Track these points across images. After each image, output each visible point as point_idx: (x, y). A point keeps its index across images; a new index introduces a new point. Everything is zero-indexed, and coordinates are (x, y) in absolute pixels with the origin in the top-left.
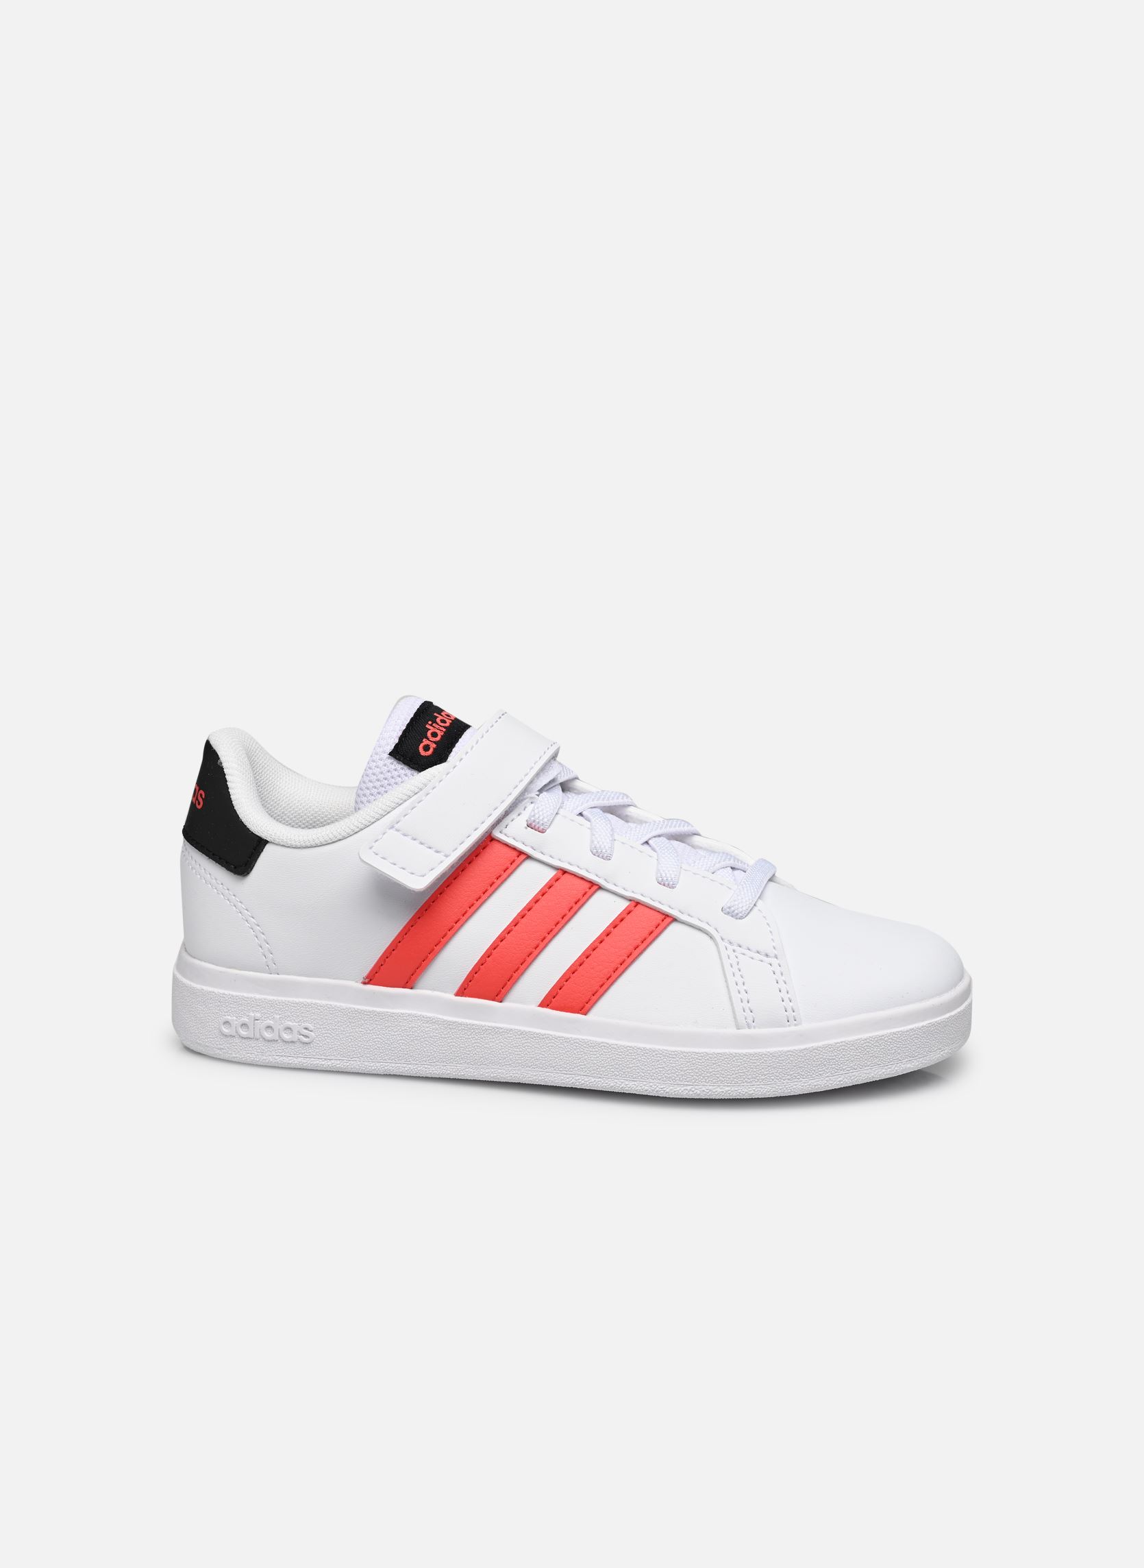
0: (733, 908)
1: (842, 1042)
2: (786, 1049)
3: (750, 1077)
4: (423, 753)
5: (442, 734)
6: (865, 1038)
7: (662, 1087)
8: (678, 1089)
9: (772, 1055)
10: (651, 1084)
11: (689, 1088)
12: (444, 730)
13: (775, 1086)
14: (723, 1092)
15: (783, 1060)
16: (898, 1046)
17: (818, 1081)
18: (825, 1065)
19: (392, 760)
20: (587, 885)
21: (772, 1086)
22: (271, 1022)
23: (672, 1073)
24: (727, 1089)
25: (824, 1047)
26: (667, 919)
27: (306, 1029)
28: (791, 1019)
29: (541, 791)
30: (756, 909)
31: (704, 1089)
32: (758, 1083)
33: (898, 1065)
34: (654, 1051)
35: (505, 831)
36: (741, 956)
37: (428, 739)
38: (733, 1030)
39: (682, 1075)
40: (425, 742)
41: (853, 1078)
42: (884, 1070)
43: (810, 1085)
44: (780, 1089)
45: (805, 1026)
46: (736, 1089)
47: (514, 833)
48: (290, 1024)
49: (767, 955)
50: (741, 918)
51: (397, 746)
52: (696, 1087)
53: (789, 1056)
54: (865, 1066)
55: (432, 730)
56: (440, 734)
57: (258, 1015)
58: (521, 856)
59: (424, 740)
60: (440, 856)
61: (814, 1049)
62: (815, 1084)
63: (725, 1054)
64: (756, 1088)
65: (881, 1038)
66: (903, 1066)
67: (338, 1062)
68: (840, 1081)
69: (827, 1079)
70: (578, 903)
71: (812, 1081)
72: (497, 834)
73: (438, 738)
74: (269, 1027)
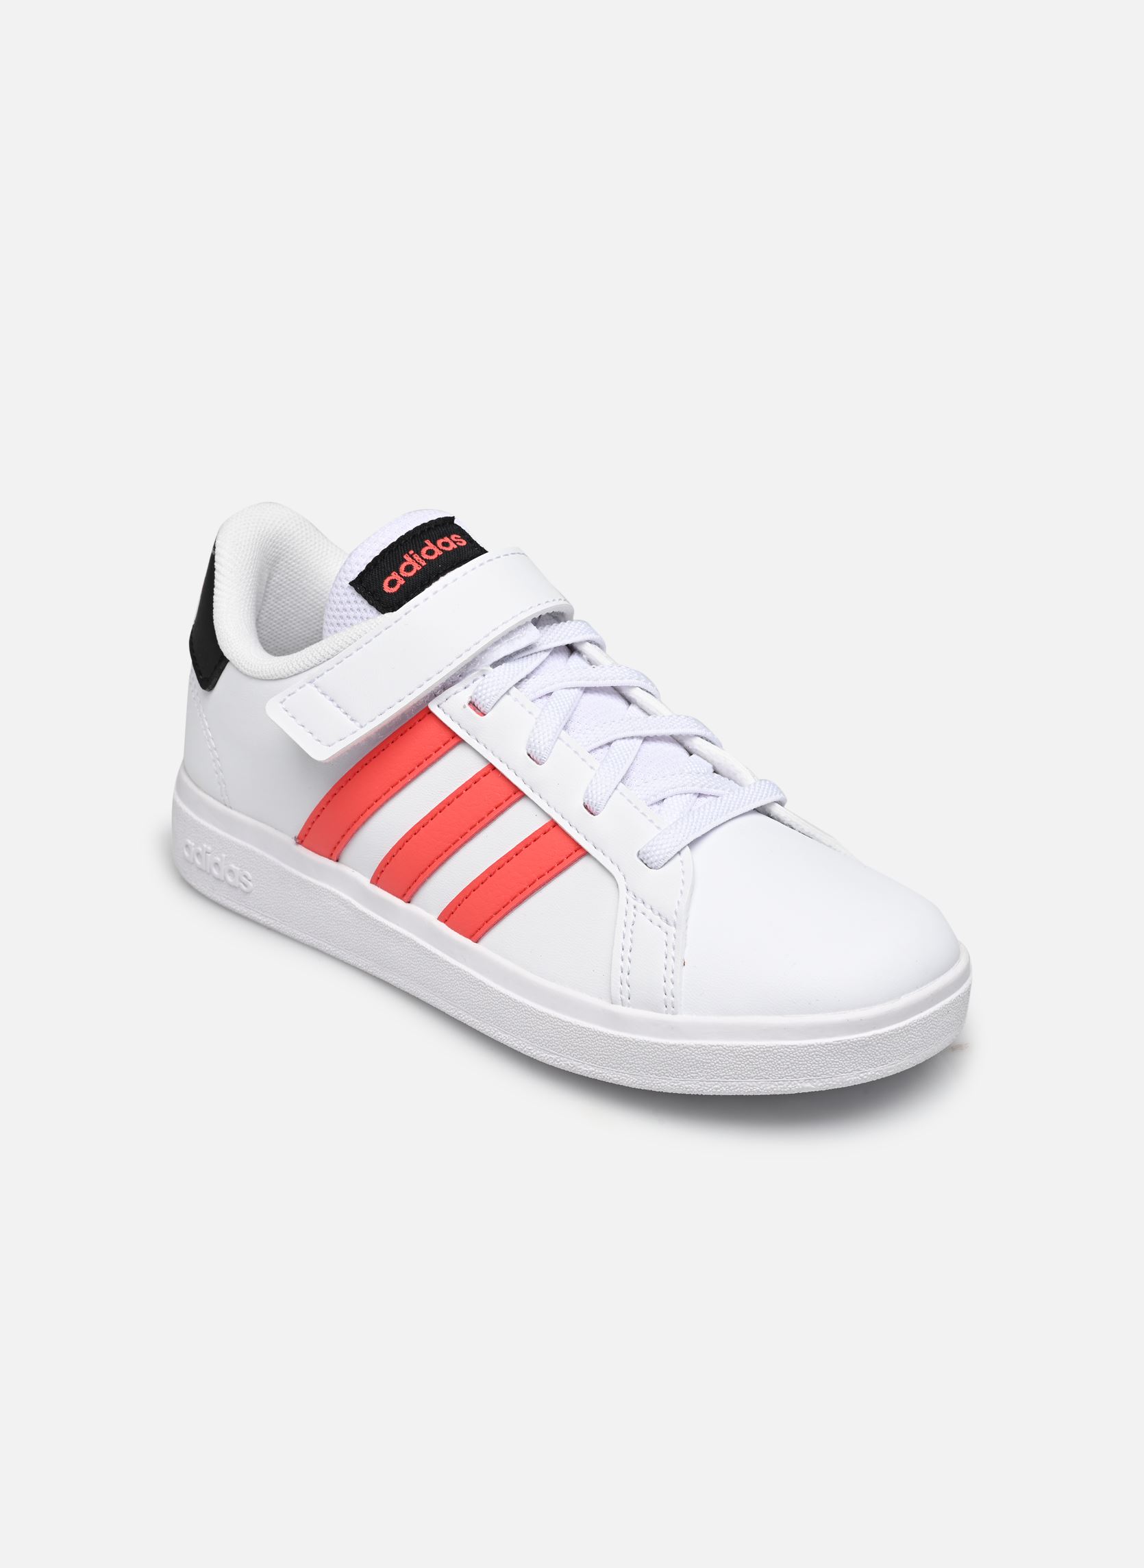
0: (648, 855)
1: (718, 1046)
2: (653, 1040)
3: (614, 1062)
4: (387, 589)
5: (419, 569)
6: (748, 1046)
7: (530, 1048)
8: (544, 1055)
9: (637, 1043)
10: (520, 1042)
11: (554, 1057)
12: (424, 564)
13: (641, 1078)
14: (587, 1071)
15: (649, 1052)
16: (792, 1061)
17: (691, 1084)
18: (698, 1067)
19: (352, 590)
20: (512, 790)
21: (638, 1077)
22: (218, 859)
23: (539, 1036)
24: (591, 1069)
25: (698, 1047)
26: (579, 852)
27: (245, 876)
28: (669, 1005)
29: (495, 665)
30: (678, 858)
31: (568, 1062)
32: (623, 1071)
33: (793, 1083)
34: (523, 1006)
35: (444, 705)
36: (639, 915)
37: (398, 572)
38: (605, 1004)
39: (549, 1041)
40: (394, 576)
41: (732, 1088)
42: (773, 1086)
43: (680, 1086)
44: (648, 1084)
45: (682, 1018)
46: (600, 1071)
47: (450, 710)
48: (233, 866)
49: (667, 921)
50: (656, 868)
51: (362, 575)
52: (562, 1059)
53: (656, 1049)
54: (749, 1078)
55: (409, 561)
56: (416, 568)
57: (209, 848)
58: (454, 740)
59: (393, 574)
60: (355, 726)
61: (684, 1048)
62: (687, 1086)
63: (588, 1030)
64: (622, 1076)
65: (769, 1049)
66: (799, 1084)
67: (272, 921)
68: (717, 1089)
69: (700, 1083)
70: (498, 809)
71: (684, 1082)
72: (433, 707)
73: (411, 574)
74: (216, 864)
